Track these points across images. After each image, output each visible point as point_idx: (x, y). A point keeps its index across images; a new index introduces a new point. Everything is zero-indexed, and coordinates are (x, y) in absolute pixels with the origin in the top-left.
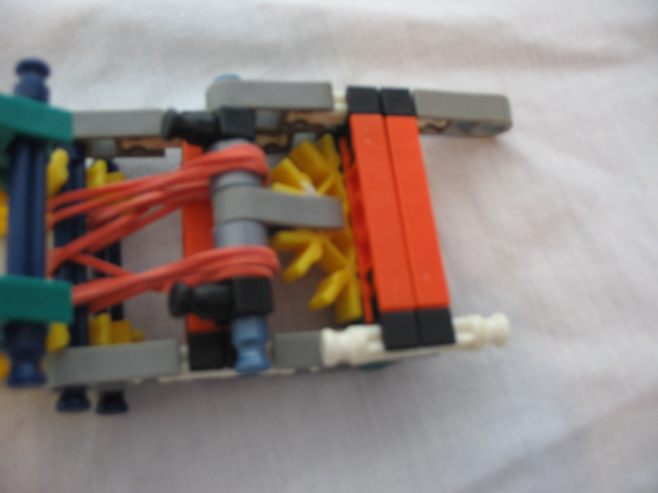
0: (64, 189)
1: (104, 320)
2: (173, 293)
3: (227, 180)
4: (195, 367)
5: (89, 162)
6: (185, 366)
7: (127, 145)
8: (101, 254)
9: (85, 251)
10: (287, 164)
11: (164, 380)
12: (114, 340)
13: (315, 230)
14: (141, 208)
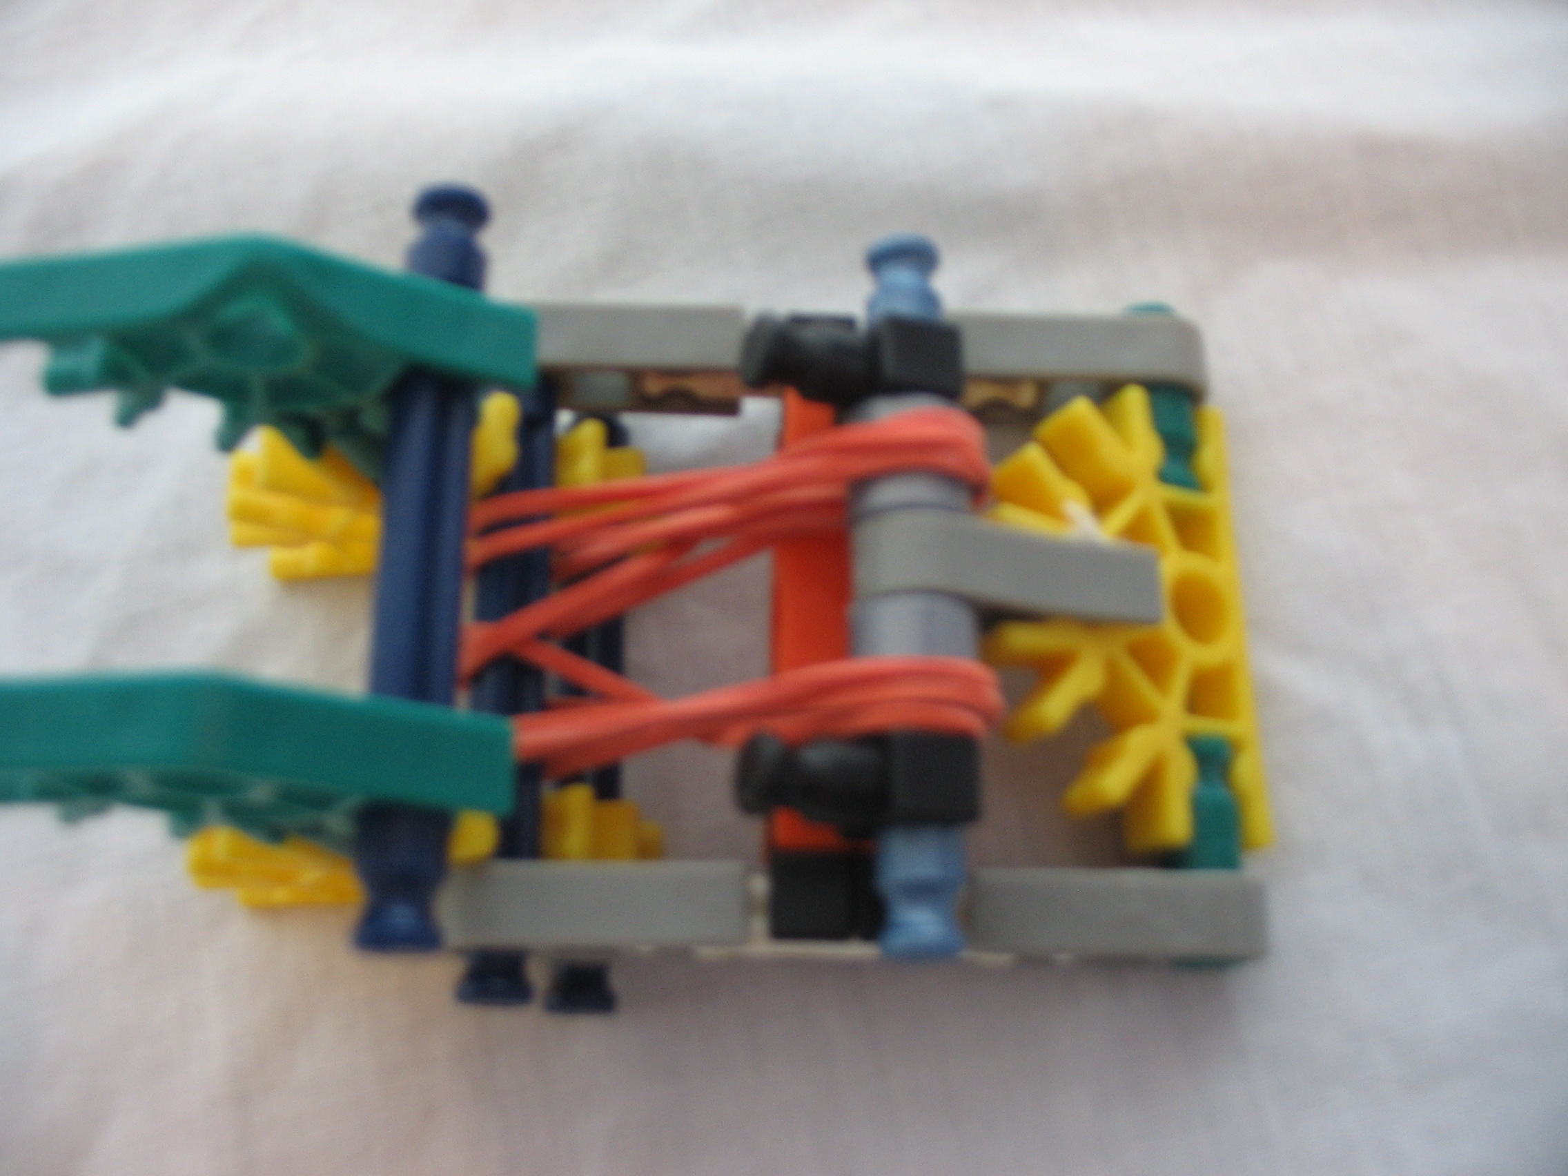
0: (504, 485)
1: (578, 799)
2: (749, 756)
3: (889, 493)
4: (782, 930)
5: (564, 418)
6: (760, 924)
7: (653, 387)
8: (577, 643)
9: (544, 635)
10: (1033, 456)
11: (707, 952)
12: (598, 850)
13: (1093, 624)
14: (680, 543)
